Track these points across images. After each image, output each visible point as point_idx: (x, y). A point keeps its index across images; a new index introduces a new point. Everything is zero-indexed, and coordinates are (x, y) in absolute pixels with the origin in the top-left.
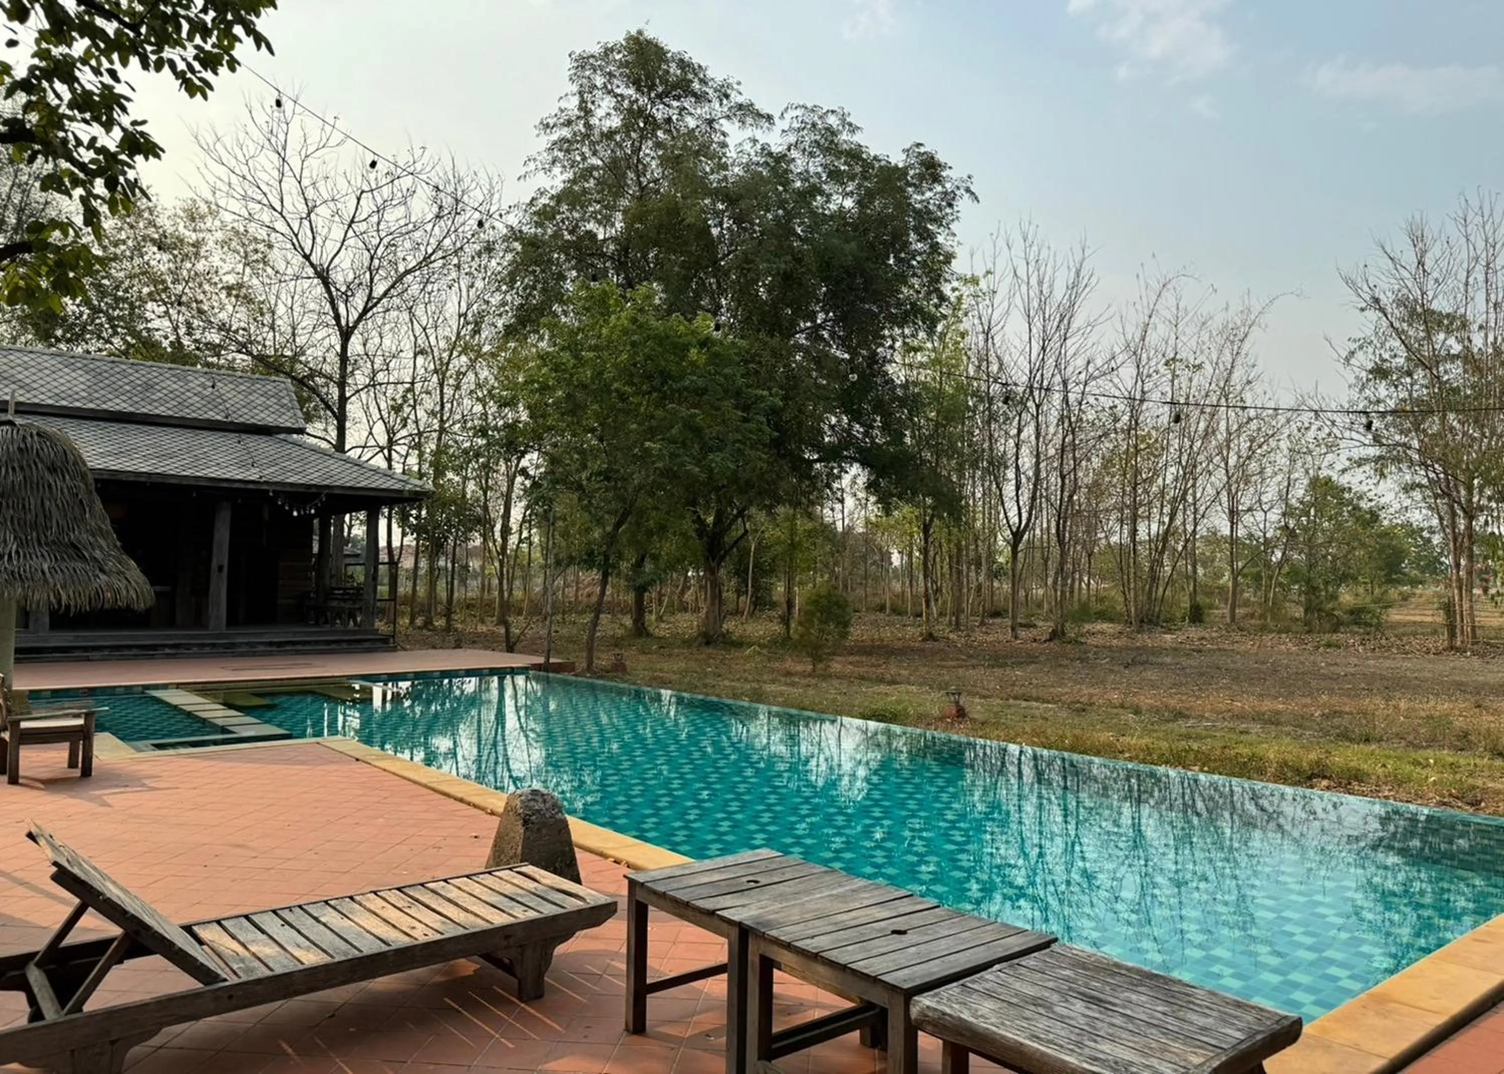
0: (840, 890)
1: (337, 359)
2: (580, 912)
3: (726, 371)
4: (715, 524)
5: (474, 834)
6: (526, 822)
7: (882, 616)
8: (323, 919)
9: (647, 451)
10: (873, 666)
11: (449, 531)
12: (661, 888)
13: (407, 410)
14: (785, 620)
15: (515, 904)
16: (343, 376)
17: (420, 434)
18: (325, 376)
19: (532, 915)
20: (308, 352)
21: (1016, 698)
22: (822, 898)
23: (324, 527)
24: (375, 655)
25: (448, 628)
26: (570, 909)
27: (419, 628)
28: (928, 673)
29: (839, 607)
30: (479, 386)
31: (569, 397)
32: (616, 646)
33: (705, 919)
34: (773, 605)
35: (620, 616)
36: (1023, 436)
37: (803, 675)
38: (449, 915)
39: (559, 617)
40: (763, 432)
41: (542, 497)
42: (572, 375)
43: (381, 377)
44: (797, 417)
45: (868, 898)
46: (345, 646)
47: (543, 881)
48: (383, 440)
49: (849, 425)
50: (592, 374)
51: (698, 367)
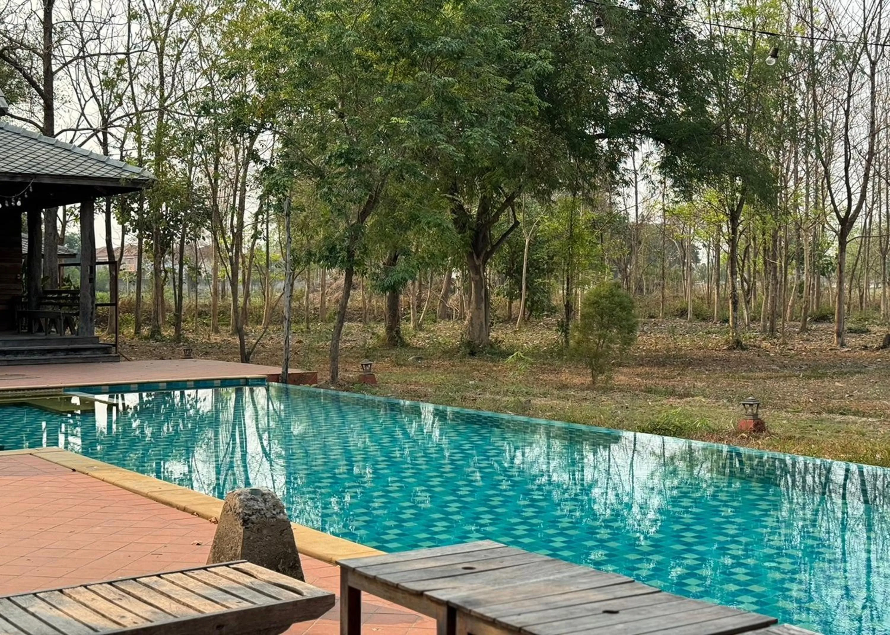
0: (558, 576)
1: (41, 27)
2: (295, 604)
3: (486, 30)
4: (479, 214)
5: (196, 542)
6: (245, 522)
7: (682, 322)
8: (31, 610)
9: (395, 127)
10: (665, 378)
11: (175, 227)
12: (372, 573)
13: (122, 85)
14: (563, 327)
15: (229, 596)
16: (48, 46)
17: (138, 114)
18: (28, 48)
19: (246, 605)
20: (7, 20)
21: (830, 412)
22: (537, 582)
23: (34, 222)
24: (96, 365)
25: (178, 338)
26: (284, 600)
27: (146, 338)
28: (729, 384)
29: (623, 309)
30: (203, 55)
31: (303, 64)
32: (367, 357)
33: (415, 600)
34: (553, 310)
35: (372, 324)
36: (855, 100)
37: (582, 388)
38: (160, 605)
39: (303, 326)
40: (532, 104)
41: (276, 184)
42: (305, 40)
43: (91, 47)
44: (574, 83)
45: (584, 583)
46: (62, 355)
47: (259, 575)
48: (96, 121)
49: (639, 91)
50: (329, 38)
51: (452, 26)
